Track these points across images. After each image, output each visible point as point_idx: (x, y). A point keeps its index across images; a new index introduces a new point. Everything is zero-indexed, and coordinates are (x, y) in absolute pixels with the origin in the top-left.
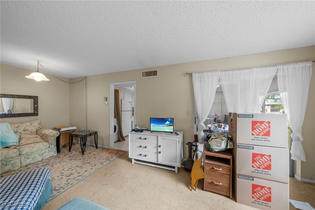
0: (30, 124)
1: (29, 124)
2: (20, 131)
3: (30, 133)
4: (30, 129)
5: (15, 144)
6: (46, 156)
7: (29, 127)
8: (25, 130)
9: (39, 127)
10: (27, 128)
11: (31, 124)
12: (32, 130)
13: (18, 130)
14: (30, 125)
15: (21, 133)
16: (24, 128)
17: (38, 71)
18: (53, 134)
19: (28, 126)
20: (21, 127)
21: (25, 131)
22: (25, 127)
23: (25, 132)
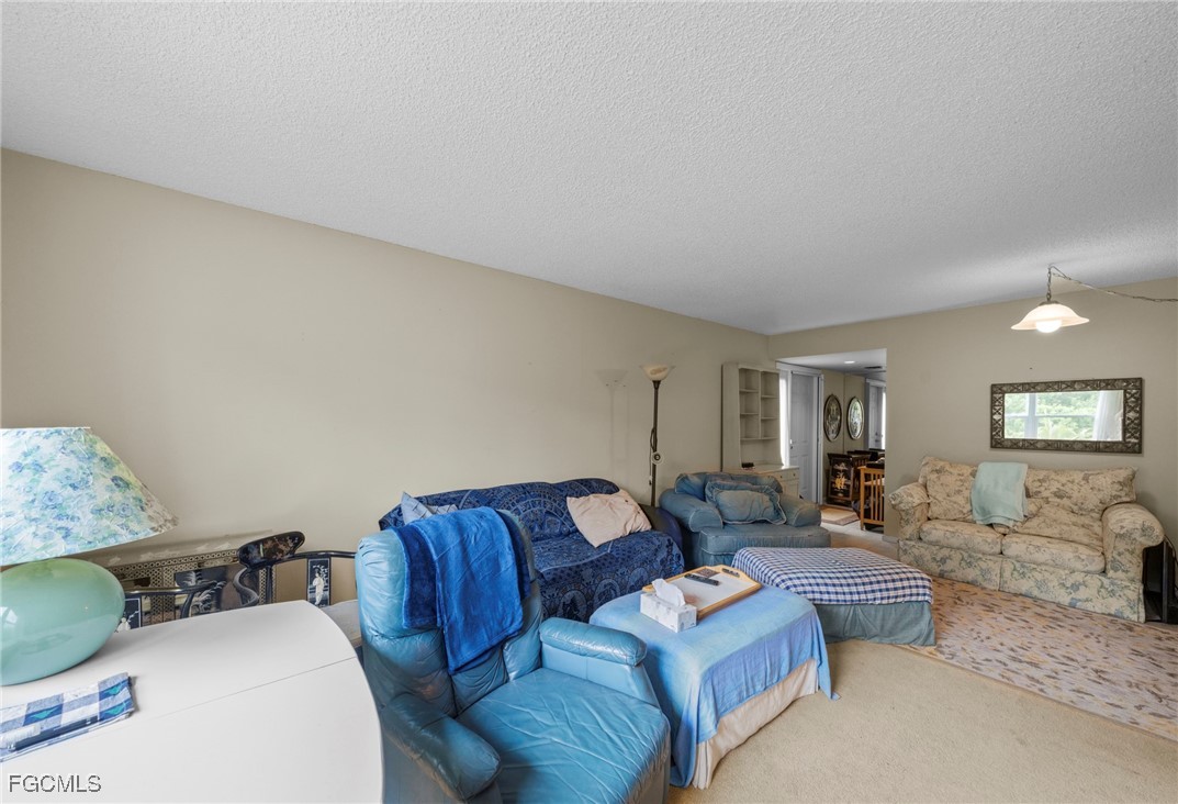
0: (1083, 479)
1: (1078, 477)
2: (1046, 494)
3: (1075, 508)
4: (1075, 495)
5: (1011, 524)
6: (1087, 600)
7: (1075, 488)
8: (1059, 495)
9: (1116, 497)
10: (1067, 489)
11: (1086, 479)
12: (1085, 498)
13: (1042, 489)
14: (1083, 483)
15: (1048, 502)
16: (1059, 486)
17: (1049, 301)
18: (1122, 527)
19: (1072, 482)
20: (1052, 482)
21: (1061, 497)
22: (1063, 485)
23: (1059, 500)
